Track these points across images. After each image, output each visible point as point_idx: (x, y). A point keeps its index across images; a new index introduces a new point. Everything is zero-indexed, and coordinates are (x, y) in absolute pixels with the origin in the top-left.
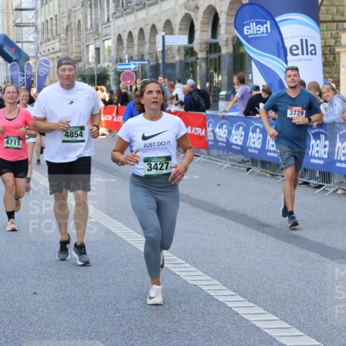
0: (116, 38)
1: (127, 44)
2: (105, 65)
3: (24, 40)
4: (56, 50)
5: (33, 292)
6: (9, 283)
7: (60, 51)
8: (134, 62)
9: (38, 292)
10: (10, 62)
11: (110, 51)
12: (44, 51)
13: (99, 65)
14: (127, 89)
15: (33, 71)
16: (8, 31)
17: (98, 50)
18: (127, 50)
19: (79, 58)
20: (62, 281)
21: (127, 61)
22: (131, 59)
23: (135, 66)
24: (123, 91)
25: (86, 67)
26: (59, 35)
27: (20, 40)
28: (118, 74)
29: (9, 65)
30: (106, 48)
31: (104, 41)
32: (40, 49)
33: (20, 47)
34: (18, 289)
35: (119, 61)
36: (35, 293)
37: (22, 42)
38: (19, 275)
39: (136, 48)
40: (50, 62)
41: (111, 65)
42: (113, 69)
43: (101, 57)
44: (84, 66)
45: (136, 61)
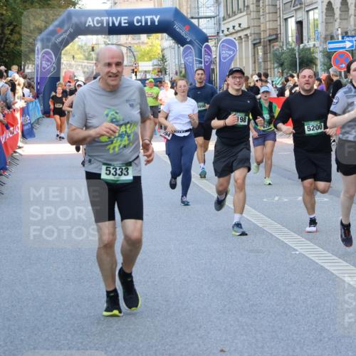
0: (325, 7)
1: (340, 15)
2: (311, 44)
3: (201, 15)
4: (243, 26)
5: (220, 349)
6: (188, 338)
7: (248, 28)
8: (351, 39)
9: (226, 349)
10: (183, 46)
11: (316, 26)
12: (228, 29)
13: (302, 46)
14: (341, 75)
15: (214, 56)
16: (180, 4)
17: (300, 23)
18: (340, 23)
19: (274, 37)
20: (259, 335)
21: (340, 37)
22: (345, 34)
23: (351, 44)
24: (335, 79)
25: (285, 49)
26: (248, 7)
27: (197, 16)
28: (328, 55)
29: (182, 48)
30: (311, 21)
31: (308, 11)
32: (222, 26)
33: (197, 25)
34: (199, 346)
35: (329, 37)
36: (222, 351)
37: (198, 18)
38: (200, 327)
39: (352, 19)
40: (237, 42)
41: (317, 44)
42: (321, 49)
43: (305, 34)
44: (282, 47)
45: (353, 37)
